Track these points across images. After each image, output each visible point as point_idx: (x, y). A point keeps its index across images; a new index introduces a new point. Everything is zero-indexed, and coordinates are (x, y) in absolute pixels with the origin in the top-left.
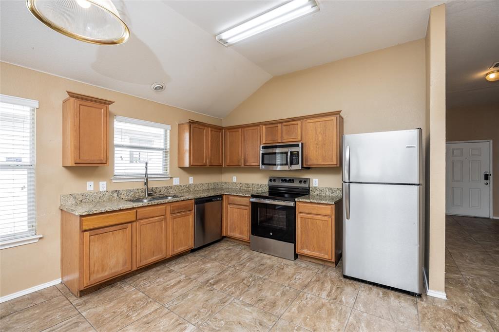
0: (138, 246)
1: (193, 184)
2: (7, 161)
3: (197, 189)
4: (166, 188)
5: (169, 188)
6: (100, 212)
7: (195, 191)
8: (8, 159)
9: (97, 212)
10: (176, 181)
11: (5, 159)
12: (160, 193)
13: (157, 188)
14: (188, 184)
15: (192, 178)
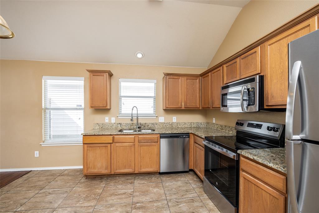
0: (115, 160)
1: (175, 123)
2: (77, 106)
3: (180, 127)
4: (153, 124)
5: (155, 124)
6: (91, 134)
7: (178, 128)
8: (78, 106)
9: (90, 134)
10: (162, 119)
11: (76, 106)
12: (148, 127)
13: (146, 123)
14: (171, 122)
15: (175, 117)
